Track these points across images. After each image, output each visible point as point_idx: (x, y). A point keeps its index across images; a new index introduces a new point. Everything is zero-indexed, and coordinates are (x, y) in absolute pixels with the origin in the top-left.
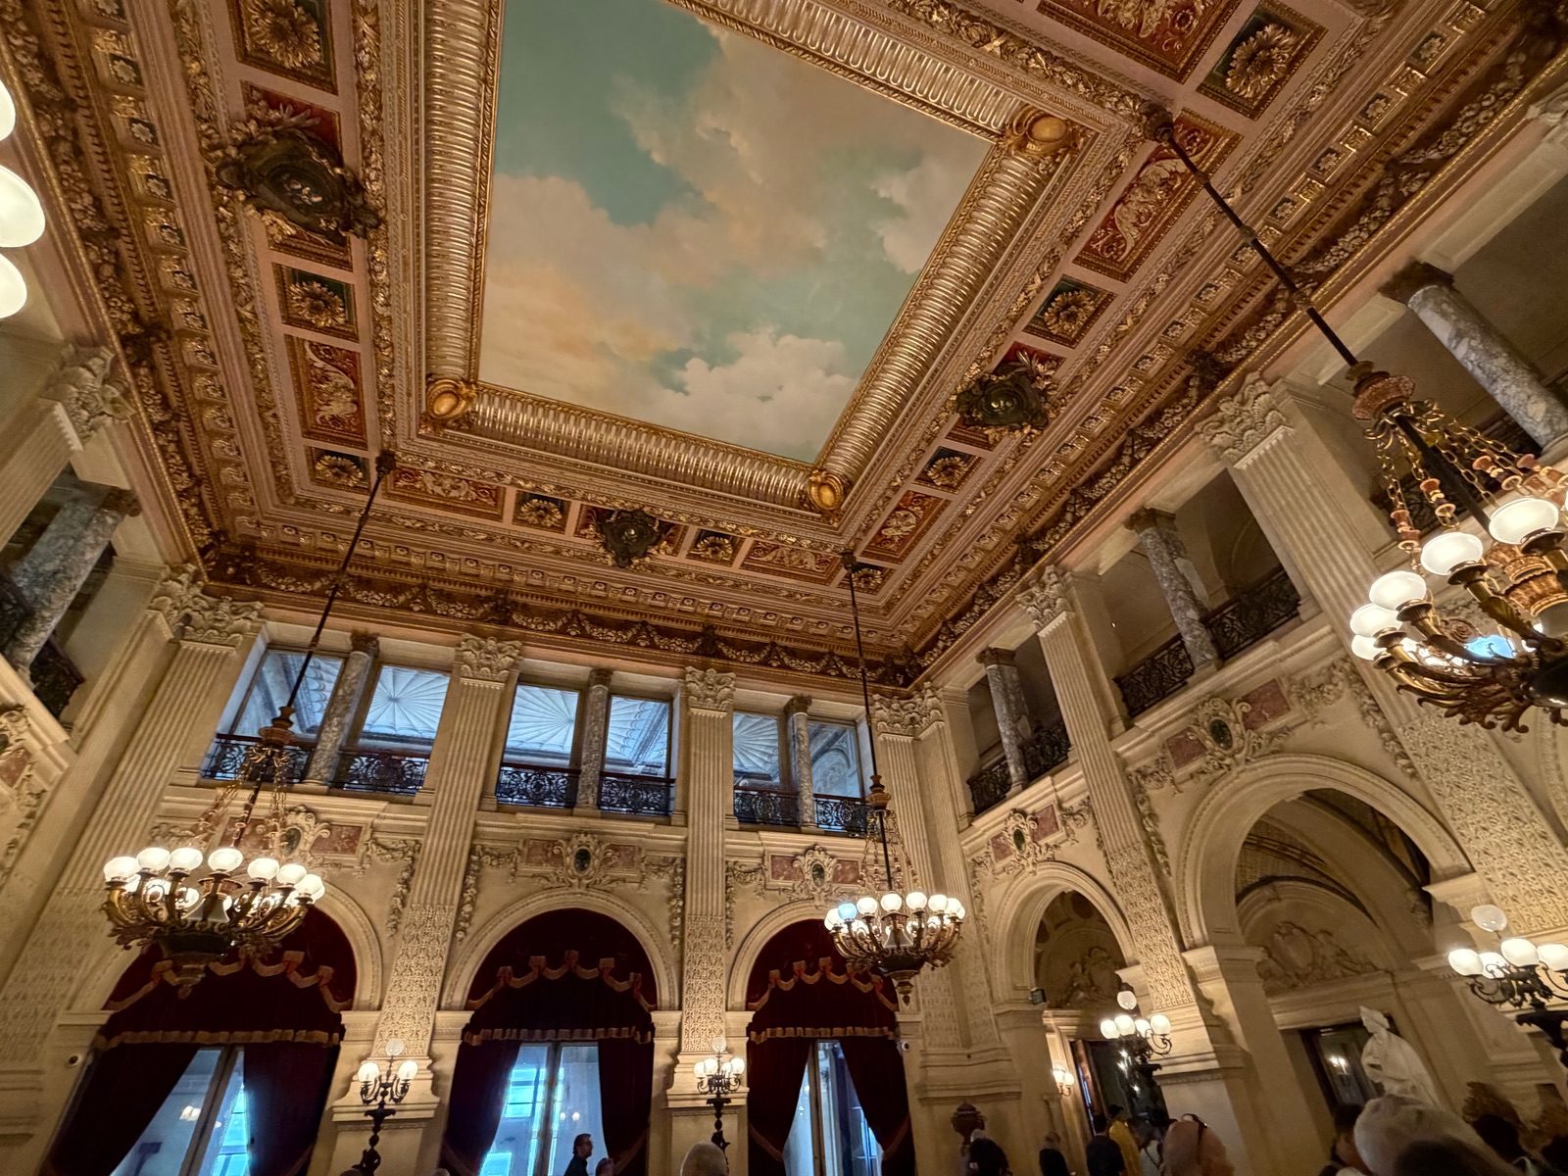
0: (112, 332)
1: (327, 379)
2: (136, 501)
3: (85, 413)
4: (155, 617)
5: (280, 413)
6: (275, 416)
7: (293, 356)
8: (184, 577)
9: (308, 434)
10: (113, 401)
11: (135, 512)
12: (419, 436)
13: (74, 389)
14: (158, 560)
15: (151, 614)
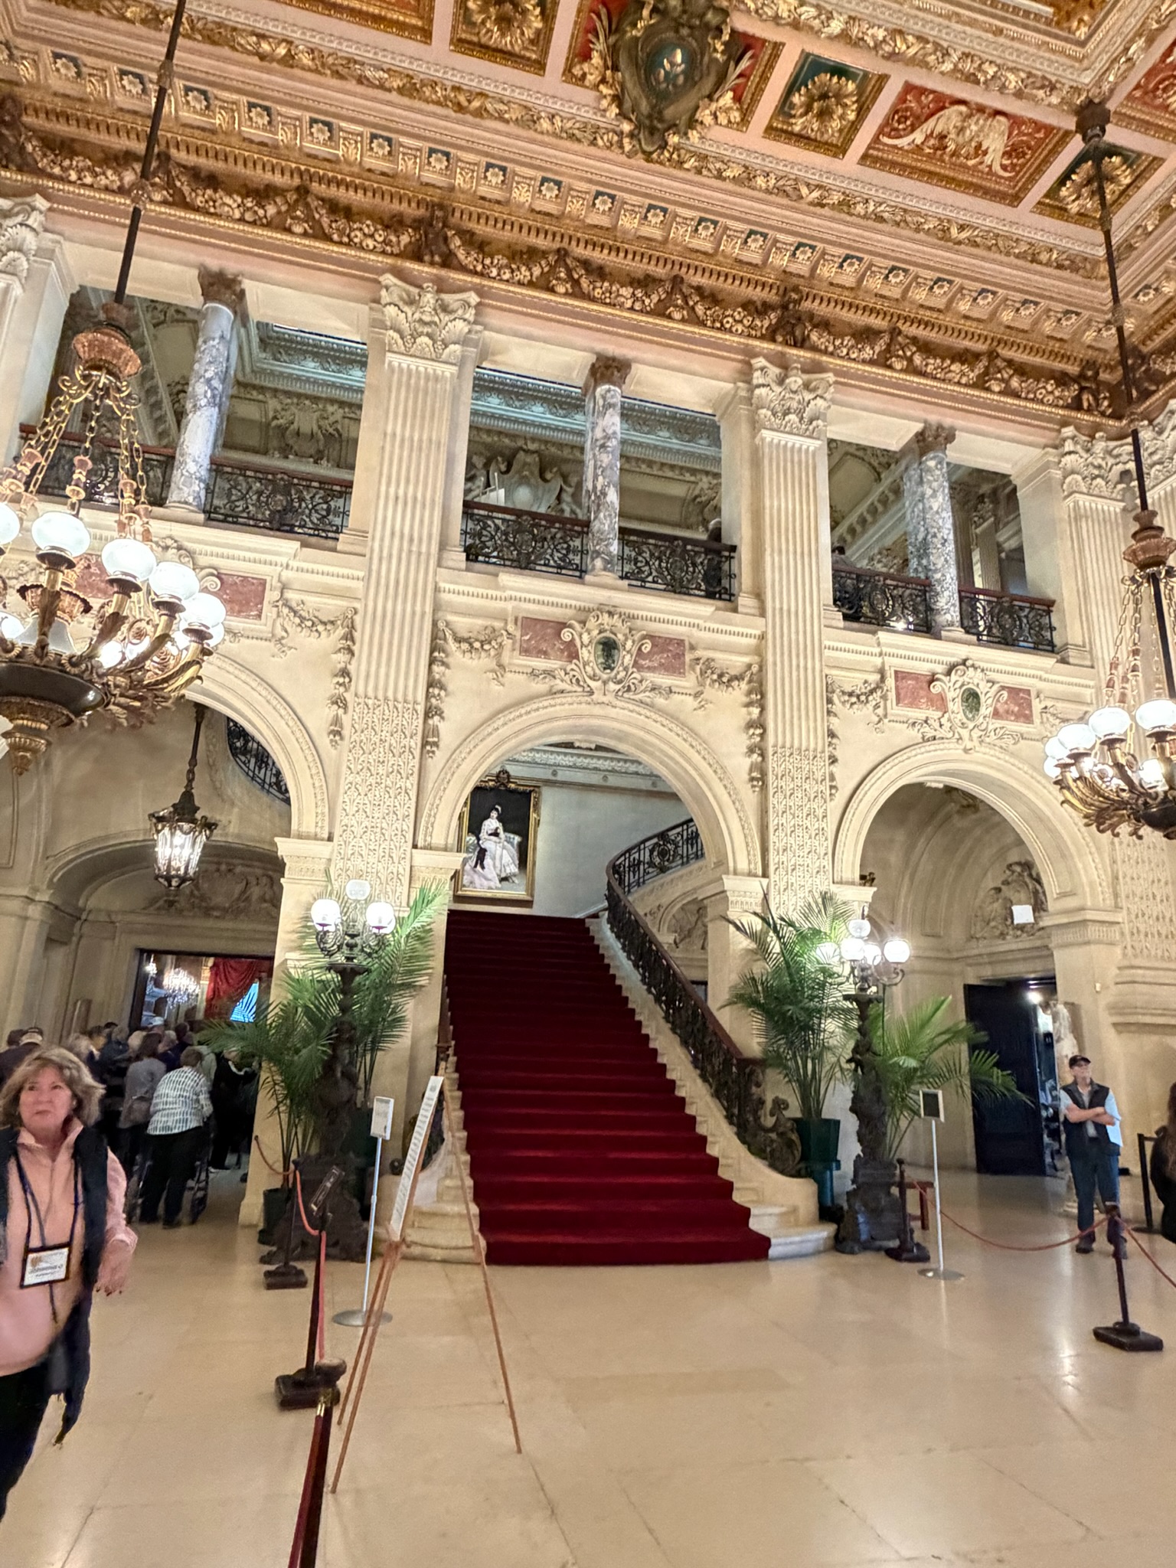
0: (751, 342)
1: (942, 137)
2: (940, 427)
3: (792, 417)
4: (1076, 503)
5: (963, 217)
6: (962, 228)
7: (892, 166)
8: (1069, 446)
9: (1015, 199)
10: (807, 386)
11: (950, 438)
12: (1082, 44)
13: (763, 411)
14: (1037, 452)
15: (1070, 502)
